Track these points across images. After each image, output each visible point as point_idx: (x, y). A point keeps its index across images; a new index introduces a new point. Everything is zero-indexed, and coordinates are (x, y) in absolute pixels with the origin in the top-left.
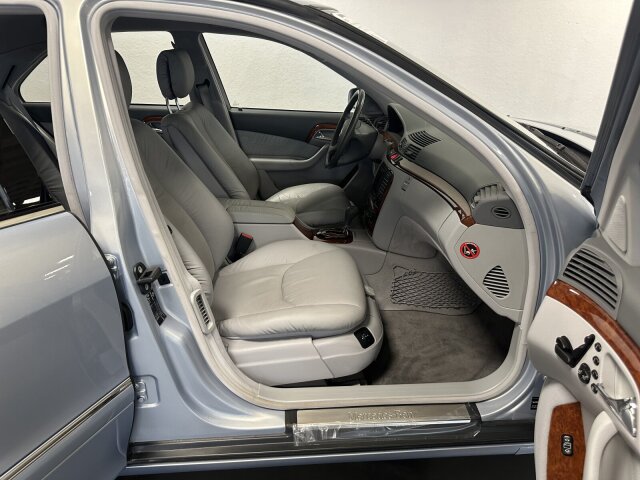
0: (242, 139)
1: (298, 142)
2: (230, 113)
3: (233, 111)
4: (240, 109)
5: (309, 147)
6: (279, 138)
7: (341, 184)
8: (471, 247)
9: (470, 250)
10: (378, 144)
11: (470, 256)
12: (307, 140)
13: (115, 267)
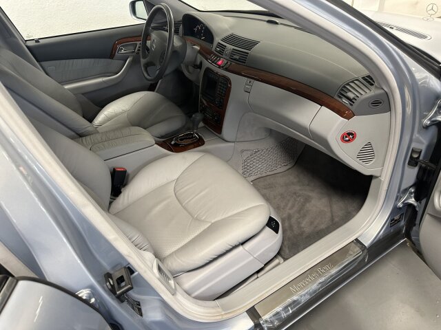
0: (48, 69)
1: (103, 60)
2: (27, 46)
3: (29, 44)
4: (37, 41)
5: (115, 63)
6: (84, 60)
7: (151, 88)
8: (349, 134)
9: (349, 137)
10: (189, 51)
11: (349, 140)
12: (112, 56)
13: (93, 300)
